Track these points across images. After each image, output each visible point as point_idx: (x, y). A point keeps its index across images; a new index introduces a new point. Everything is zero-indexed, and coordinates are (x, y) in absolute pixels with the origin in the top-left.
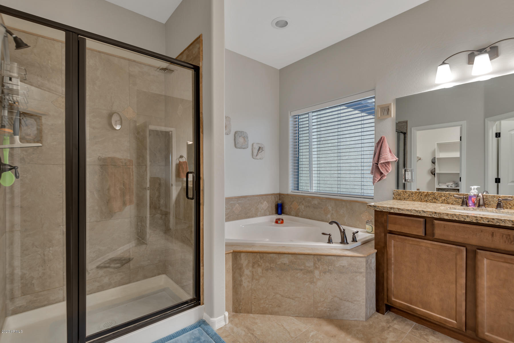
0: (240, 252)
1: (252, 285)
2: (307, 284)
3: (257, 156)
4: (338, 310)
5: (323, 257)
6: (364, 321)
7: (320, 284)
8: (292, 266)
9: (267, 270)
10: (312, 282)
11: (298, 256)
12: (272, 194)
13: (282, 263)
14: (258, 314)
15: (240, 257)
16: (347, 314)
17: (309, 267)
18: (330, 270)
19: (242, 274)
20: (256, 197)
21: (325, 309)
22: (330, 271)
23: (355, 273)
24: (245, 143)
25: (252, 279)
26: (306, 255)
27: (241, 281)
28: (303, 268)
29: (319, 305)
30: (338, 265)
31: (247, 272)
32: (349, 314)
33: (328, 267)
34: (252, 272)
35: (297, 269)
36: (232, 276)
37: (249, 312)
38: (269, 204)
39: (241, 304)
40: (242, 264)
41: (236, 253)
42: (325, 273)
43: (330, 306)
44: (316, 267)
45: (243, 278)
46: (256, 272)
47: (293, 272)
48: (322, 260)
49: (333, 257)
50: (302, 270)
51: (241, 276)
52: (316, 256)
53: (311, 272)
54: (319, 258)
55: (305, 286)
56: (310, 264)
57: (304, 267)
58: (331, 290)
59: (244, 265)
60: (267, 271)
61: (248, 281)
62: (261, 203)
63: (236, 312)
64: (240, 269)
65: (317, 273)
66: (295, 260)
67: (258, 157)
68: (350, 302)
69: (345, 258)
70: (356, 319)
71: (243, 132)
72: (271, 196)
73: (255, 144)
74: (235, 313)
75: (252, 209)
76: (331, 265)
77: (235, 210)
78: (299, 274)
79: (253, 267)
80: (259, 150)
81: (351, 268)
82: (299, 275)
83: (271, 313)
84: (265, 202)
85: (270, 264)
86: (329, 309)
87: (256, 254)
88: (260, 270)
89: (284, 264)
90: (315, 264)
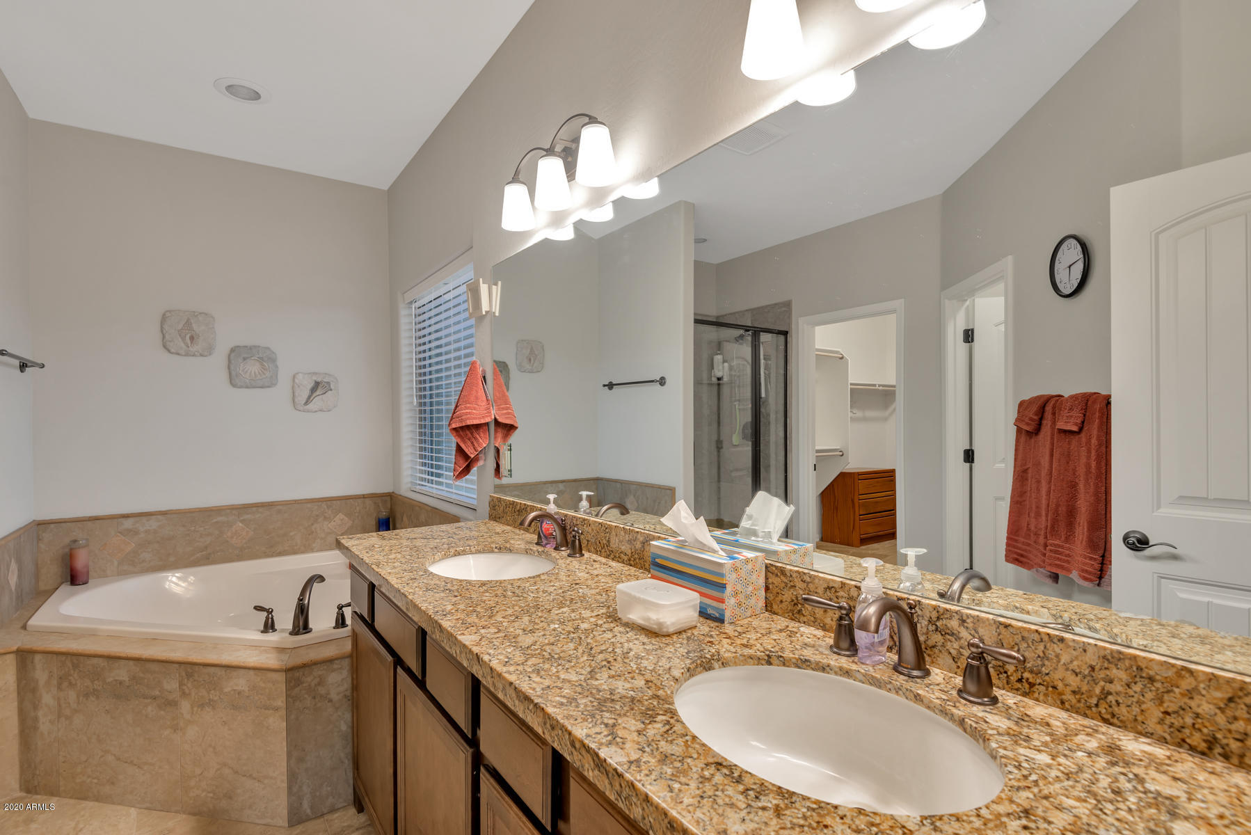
0: (32, 652)
1: (59, 730)
2: (166, 732)
3: (306, 403)
4: (230, 798)
5: (196, 668)
6: (285, 827)
7: (192, 732)
8: (136, 688)
9: (87, 695)
10: (175, 728)
11: (149, 665)
12: (364, 495)
13: (116, 680)
14: (71, 798)
15: (32, 662)
16: (250, 807)
17: (170, 692)
18: (212, 700)
19: (37, 702)
20: (309, 505)
21: (204, 794)
22: (211, 703)
23: (265, 709)
24: (264, 374)
25: (59, 717)
26: (164, 664)
27: (36, 719)
28: (157, 693)
29: (192, 783)
30: (229, 689)
31: (47, 699)
32: (254, 808)
33: (208, 693)
34: (59, 699)
35: (145, 697)
36: (18, 708)
37: (53, 792)
38: (353, 521)
39: (38, 772)
40: (37, 681)
41: (25, 653)
42: (202, 706)
43: (214, 787)
44: (184, 693)
45: (40, 713)
46: (65, 699)
47: (137, 702)
48: (196, 675)
49: (217, 669)
50: (155, 699)
51: (35, 707)
52: (183, 666)
53: (173, 704)
54: (189, 670)
55: (163, 737)
56: (171, 685)
57: (160, 691)
58: (214, 748)
59: (42, 682)
60: (87, 699)
61: (50, 721)
62: (325, 518)
63: (28, 791)
64: (34, 691)
65: (185, 706)
66: (142, 675)
67: (311, 406)
68: (255, 779)
69: (242, 671)
70: (268, 821)
71: (259, 347)
72: (359, 501)
73: (300, 376)
74: (25, 794)
75: (292, 534)
76: (214, 689)
77: (232, 537)
78: (150, 708)
79: (59, 687)
80: (313, 390)
81: (257, 698)
82: (151, 710)
83: (98, 799)
84: (341, 516)
85: (92, 682)
86: (211, 795)
87: (64, 658)
88: (72, 695)
89: (121, 683)
90: (181, 684)
